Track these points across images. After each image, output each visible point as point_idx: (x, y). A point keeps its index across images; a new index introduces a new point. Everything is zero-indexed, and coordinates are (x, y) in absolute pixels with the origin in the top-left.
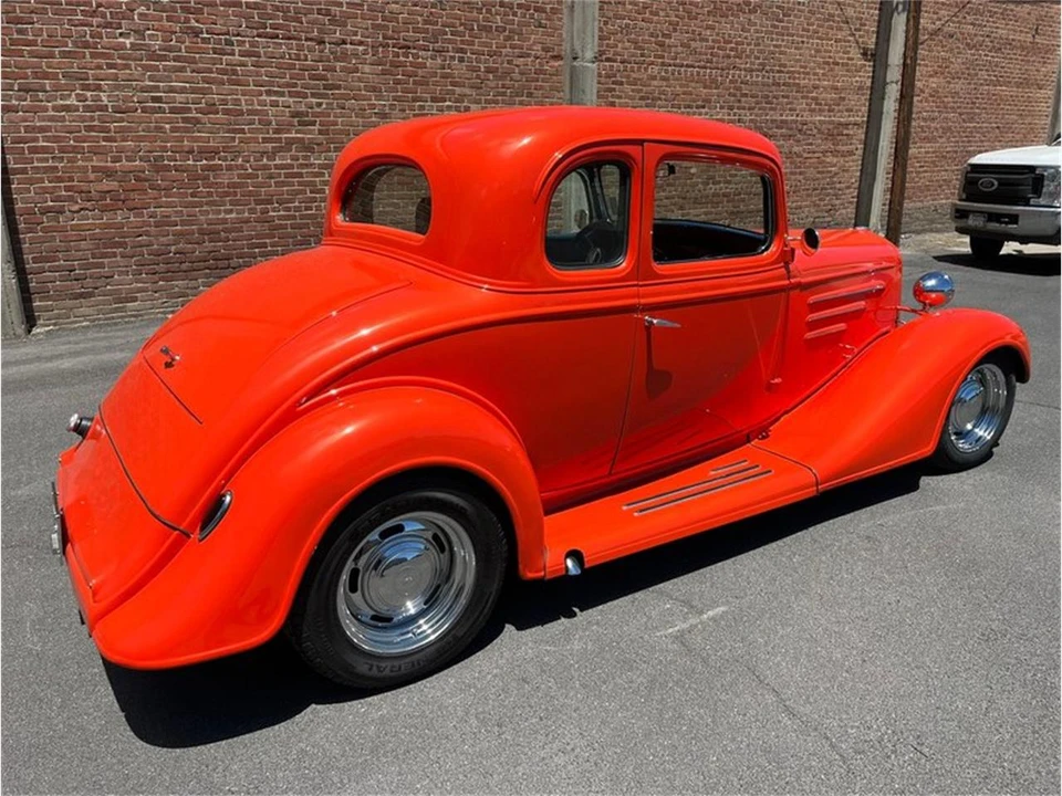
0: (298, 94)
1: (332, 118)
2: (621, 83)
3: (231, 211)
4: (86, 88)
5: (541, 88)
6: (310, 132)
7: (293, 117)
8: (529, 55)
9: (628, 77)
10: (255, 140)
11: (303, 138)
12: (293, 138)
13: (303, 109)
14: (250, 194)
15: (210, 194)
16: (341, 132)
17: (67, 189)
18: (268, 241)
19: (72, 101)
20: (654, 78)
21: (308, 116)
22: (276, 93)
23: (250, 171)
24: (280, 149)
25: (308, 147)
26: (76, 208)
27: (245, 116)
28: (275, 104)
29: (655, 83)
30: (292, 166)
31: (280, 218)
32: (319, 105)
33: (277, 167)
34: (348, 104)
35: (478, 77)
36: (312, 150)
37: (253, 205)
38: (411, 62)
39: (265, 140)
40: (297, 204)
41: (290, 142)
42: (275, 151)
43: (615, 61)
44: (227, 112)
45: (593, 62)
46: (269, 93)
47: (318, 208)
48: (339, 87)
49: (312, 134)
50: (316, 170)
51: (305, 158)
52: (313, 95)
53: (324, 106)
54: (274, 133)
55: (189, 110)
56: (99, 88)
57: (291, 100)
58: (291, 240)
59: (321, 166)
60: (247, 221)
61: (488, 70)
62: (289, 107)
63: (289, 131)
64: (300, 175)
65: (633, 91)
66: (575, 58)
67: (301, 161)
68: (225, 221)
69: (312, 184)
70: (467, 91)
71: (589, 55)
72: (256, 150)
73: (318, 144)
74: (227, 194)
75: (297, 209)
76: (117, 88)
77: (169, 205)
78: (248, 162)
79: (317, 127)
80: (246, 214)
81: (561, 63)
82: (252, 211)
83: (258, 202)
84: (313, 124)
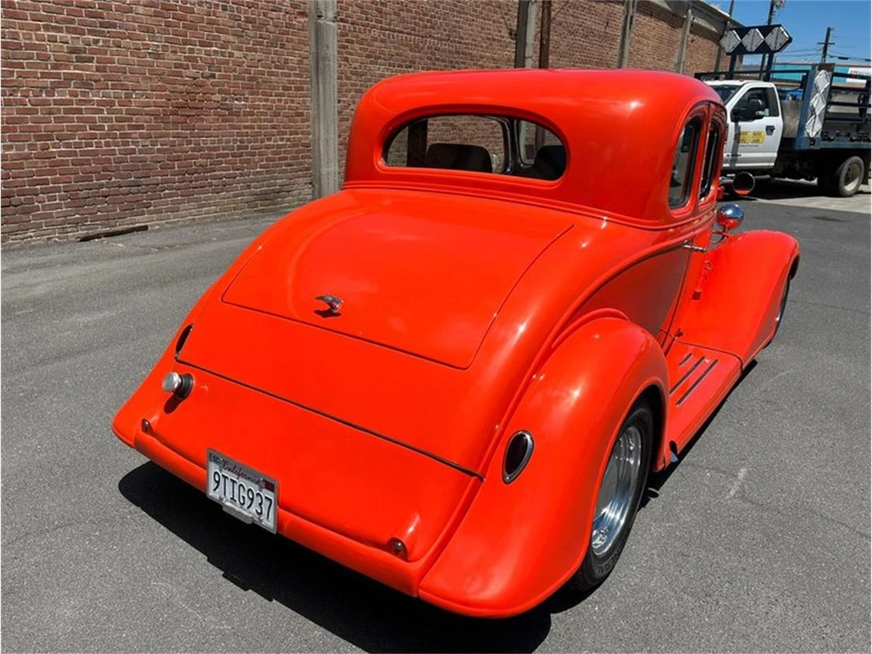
0: (75, 31)
1: (108, 56)
2: (352, 42)
5: (291, 41)
7: (71, 53)
8: (280, 10)
9: (357, 37)
10: (34, 75)
11: (81, 74)
12: (71, 74)
13: (81, 45)
14: (30, 130)
16: (118, 70)
18: (49, 177)
20: (375, 40)
21: (85, 53)
22: (54, 29)
23: (29, 106)
24: (59, 85)
25: (86, 84)
27: (24, 51)
28: (53, 39)
29: (376, 44)
30: (70, 102)
31: (61, 154)
32: (96, 42)
33: (56, 102)
34: (123, 42)
35: (239, 26)
36: (90, 87)
37: (33, 141)
38: (180, 6)
39: (44, 75)
40: (77, 140)
41: (69, 78)
42: (54, 87)
43: (347, 22)
45: (334, 21)
46: (47, 28)
47: (98, 145)
48: (114, 26)
49: (90, 70)
50: (95, 106)
51: (84, 94)
52: (90, 32)
53: (101, 44)
54: (52, 68)
57: (69, 36)
58: (72, 176)
59: (99, 103)
60: (27, 157)
61: (248, 20)
62: (67, 43)
63: (67, 67)
64: (79, 111)
65: (361, 49)
66: (320, 17)
67: (80, 97)
69: (92, 120)
70: (231, 38)
71: (331, 15)
72: (35, 85)
73: (95, 81)
75: (78, 145)
78: (27, 97)
79: (94, 64)
80: (26, 151)
81: (306, 19)
82: (32, 147)
83: (38, 138)
84: (90, 60)
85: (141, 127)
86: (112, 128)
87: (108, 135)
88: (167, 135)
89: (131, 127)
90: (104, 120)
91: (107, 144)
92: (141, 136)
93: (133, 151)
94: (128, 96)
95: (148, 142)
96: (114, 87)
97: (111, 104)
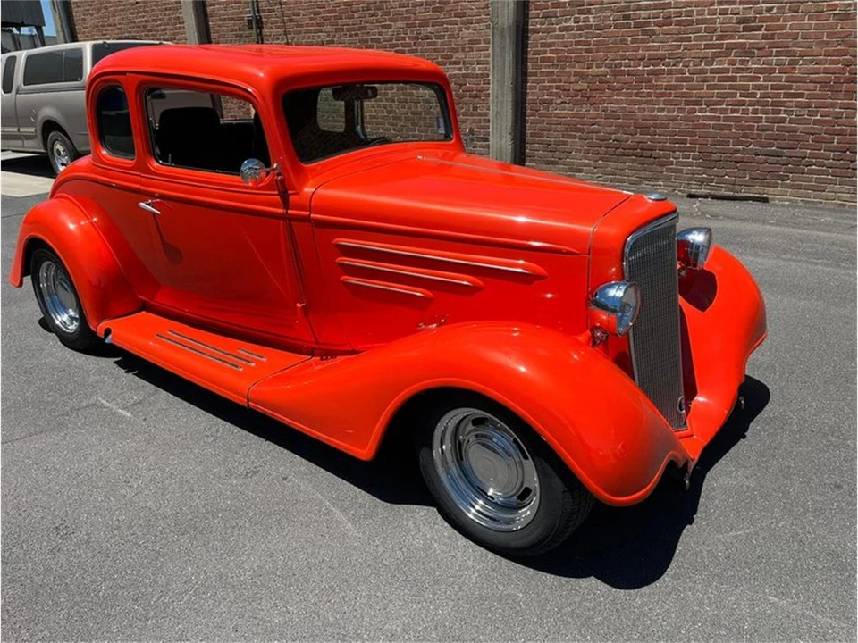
1: (781, 23)
3: (663, 110)
4: (581, 12)
6: (754, 37)
7: (739, 23)
10: (698, 47)
11: (745, 43)
12: (735, 43)
13: (752, 14)
14: (683, 95)
15: (649, 95)
16: (788, 36)
17: (557, 88)
18: (688, 138)
19: (571, 23)
21: (755, 21)
23: (687, 74)
24: (719, 55)
25: (747, 52)
26: (559, 101)
27: (694, 26)
28: (724, 12)
30: (727, 70)
31: (704, 118)
32: (769, 10)
33: (712, 71)
36: (751, 54)
37: (682, 106)
39: (707, 46)
40: (724, 107)
41: (731, 47)
42: (714, 56)
44: (679, 23)
47: (745, 112)
49: (756, 39)
50: (752, 74)
51: (743, 62)
53: (775, 11)
54: (717, 40)
55: (648, 24)
56: (589, 12)
57: (741, 7)
58: (710, 139)
59: (758, 71)
60: (675, 119)
62: (738, 14)
63: (732, 37)
64: (734, 79)
67: (738, 66)
68: (655, 118)
69: (745, 88)
72: (697, 55)
73: (758, 49)
74: (663, 95)
75: (724, 111)
76: (600, 10)
77: (617, 102)
78: (687, 67)
79: (763, 32)
80: (675, 113)
82: (681, 110)
83: (687, 103)
84: (759, 28)
85: (802, 96)
86: (765, 96)
87: (758, 103)
88: (833, 106)
89: (786, 95)
90: (758, 87)
91: (755, 112)
92: (798, 105)
93: (783, 121)
94: (793, 63)
95: (803, 112)
96: (779, 53)
97: (771, 71)
